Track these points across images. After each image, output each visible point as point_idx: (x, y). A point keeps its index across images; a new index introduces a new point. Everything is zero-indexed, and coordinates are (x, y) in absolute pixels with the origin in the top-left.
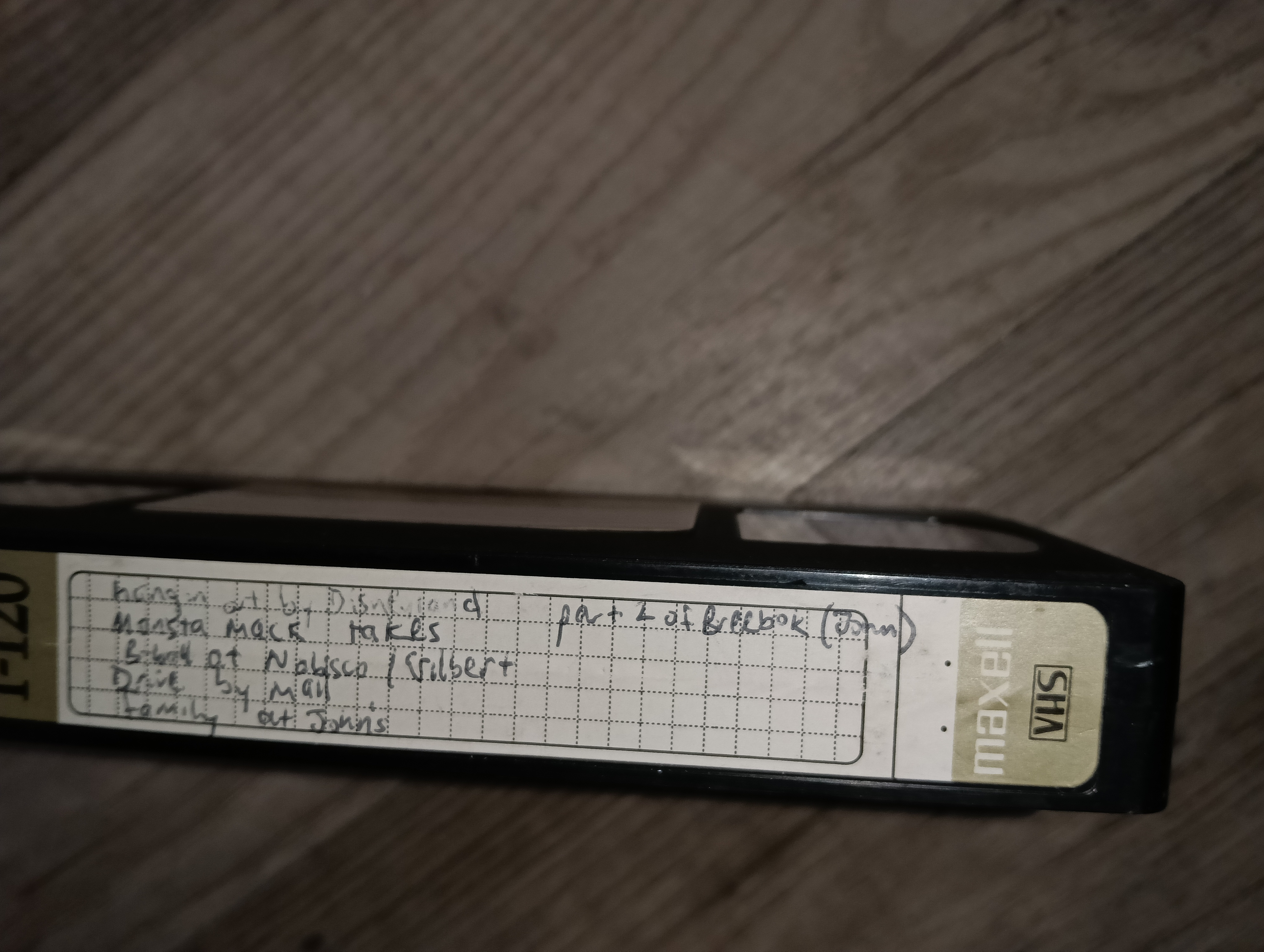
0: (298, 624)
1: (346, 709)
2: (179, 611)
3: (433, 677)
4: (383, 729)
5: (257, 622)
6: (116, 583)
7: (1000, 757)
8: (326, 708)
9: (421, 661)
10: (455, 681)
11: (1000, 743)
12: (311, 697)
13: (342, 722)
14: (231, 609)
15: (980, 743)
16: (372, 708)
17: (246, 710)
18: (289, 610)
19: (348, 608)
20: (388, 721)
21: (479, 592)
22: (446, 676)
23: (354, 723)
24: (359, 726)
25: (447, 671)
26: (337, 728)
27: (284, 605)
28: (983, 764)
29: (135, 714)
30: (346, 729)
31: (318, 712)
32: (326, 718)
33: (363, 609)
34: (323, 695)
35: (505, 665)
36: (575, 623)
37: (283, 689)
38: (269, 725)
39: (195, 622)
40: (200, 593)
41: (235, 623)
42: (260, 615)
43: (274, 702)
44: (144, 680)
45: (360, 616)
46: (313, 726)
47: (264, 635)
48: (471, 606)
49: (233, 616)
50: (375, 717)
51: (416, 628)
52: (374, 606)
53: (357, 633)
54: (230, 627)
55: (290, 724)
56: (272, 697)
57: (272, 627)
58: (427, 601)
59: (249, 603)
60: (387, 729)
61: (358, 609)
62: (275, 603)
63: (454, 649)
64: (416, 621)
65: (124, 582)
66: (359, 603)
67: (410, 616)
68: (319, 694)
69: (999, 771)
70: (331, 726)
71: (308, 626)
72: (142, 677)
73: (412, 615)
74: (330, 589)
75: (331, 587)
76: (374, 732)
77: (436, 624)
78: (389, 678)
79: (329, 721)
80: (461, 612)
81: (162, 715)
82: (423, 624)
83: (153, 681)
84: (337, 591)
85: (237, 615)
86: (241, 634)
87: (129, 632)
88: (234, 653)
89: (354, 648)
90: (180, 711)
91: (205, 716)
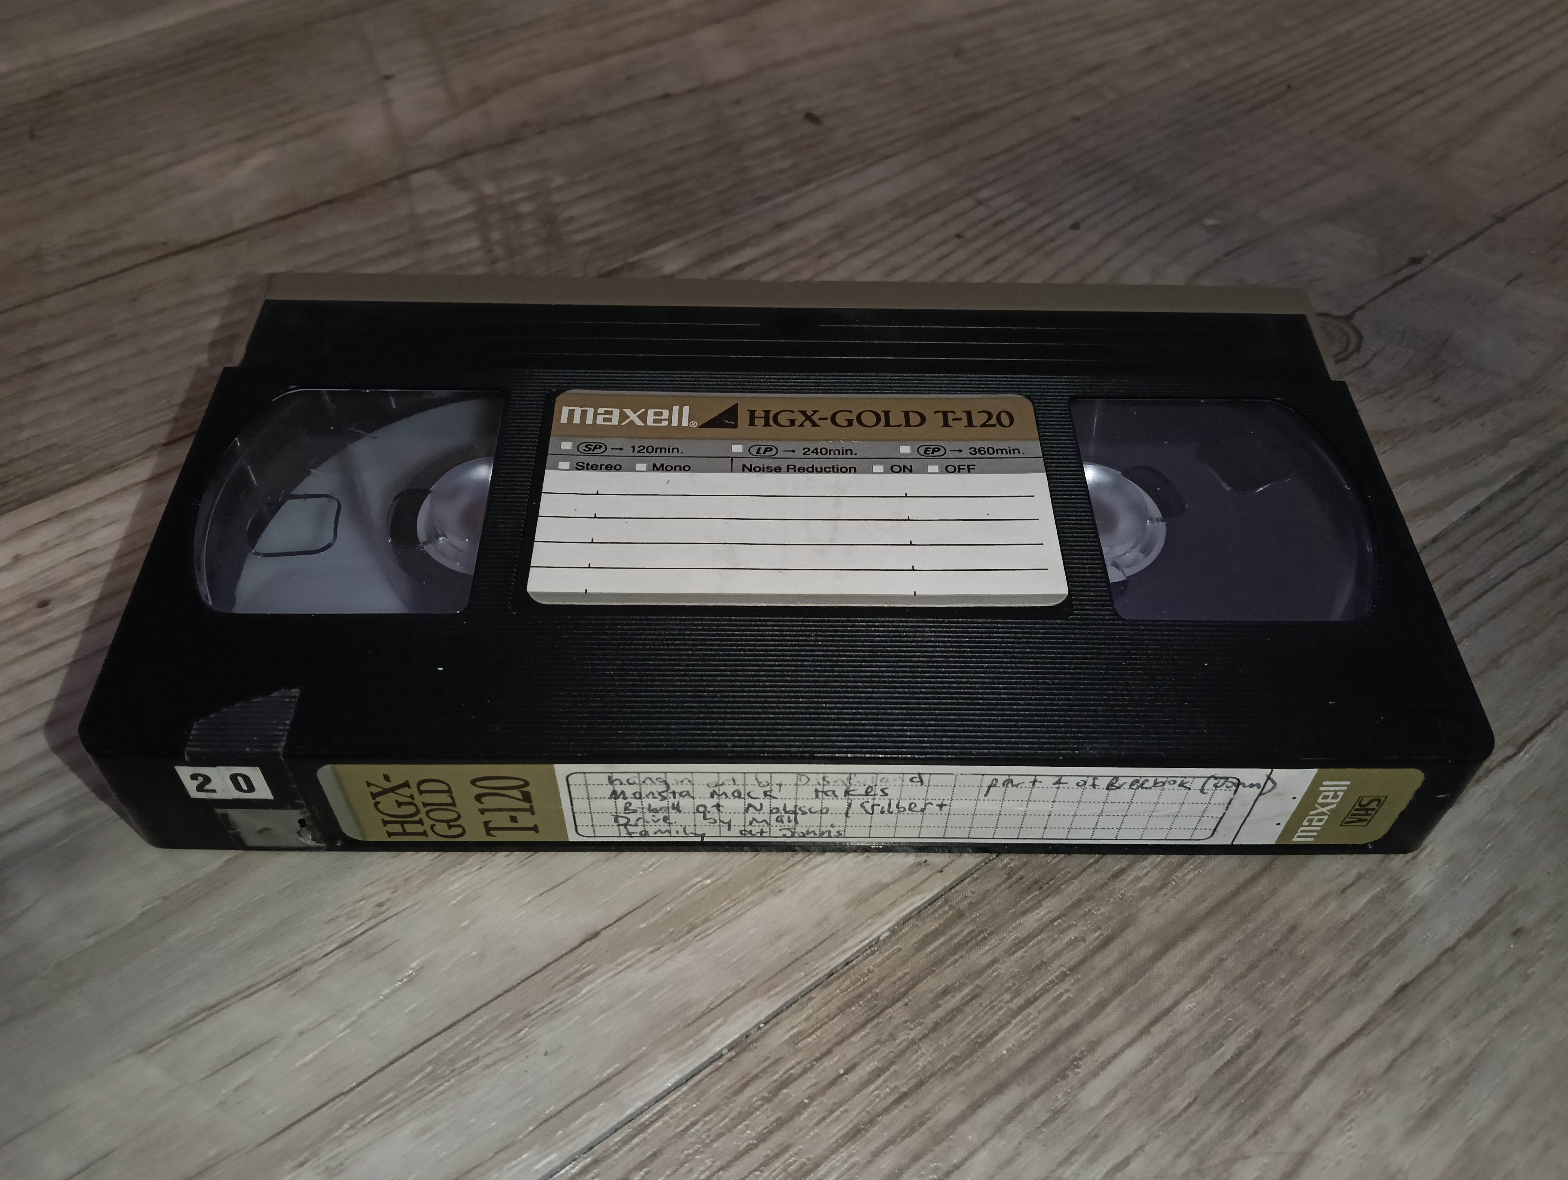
0: (771, 791)
1: (811, 827)
2: (668, 788)
3: (882, 813)
4: (841, 835)
5: (736, 791)
6: (610, 776)
7: (1314, 834)
8: (795, 827)
9: (873, 806)
10: (900, 814)
11: (1318, 829)
12: (783, 823)
13: (809, 832)
14: (714, 785)
15: (1303, 828)
16: (833, 826)
17: (729, 830)
18: (764, 785)
19: (813, 782)
20: (845, 831)
21: (923, 774)
22: (893, 811)
23: (817, 833)
24: (822, 834)
25: (893, 807)
26: (804, 836)
27: (759, 783)
28: (1300, 837)
29: (634, 835)
30: (811, 835)
31: (788, 829)
32: (795, 831)
33: (825, 783)
34: (793, 821)
35: (941, 806)
36: (1001, 786)
37: (760, 820)
38: (749, 835)
39: (683, 792)
40: (686, 778)
41: (717, 791)
43: (753, 826)
44: (641, 820)
45: (823, 786)
46: (784, 835)
47: (743, 796)
48: (916, 780)
49: (716, 789)
50: (835, 830)
51: (869, 790)
52: (835, 782)
53: (820, 794)
54: (713, 793)
55: (766, 835)
56: (750, 824)
57: (749, 793)
58: (879, 778)
59: (730, 782)
60: (844, 835)
61: (821, 783)
62: (751, 781)
63: (900, 799)
64: (870, 787)
65: (616, 775)
66: (823, 780)
67: (865, 785)
68: (790, 821)
69: (1311, 840)
70: (799, 834)
71: (779, 791)
72: (639, 818)
73: (867, 785)
74: (797, 774)
75: (799, 773)
76: (833, 836)
77: (886, 788)
78: (847, 814)
79: (798, 832)
80: (907, 782)
81: (660, 834)
82: (875, 789)
83: (650, 821)
84: (804, 775)
85: (719, 788)
86: (723, 797)
87: (625, 798)
88: (718, 806)
89: (818, 801)
90: (673, 832)
91: (695, 834)
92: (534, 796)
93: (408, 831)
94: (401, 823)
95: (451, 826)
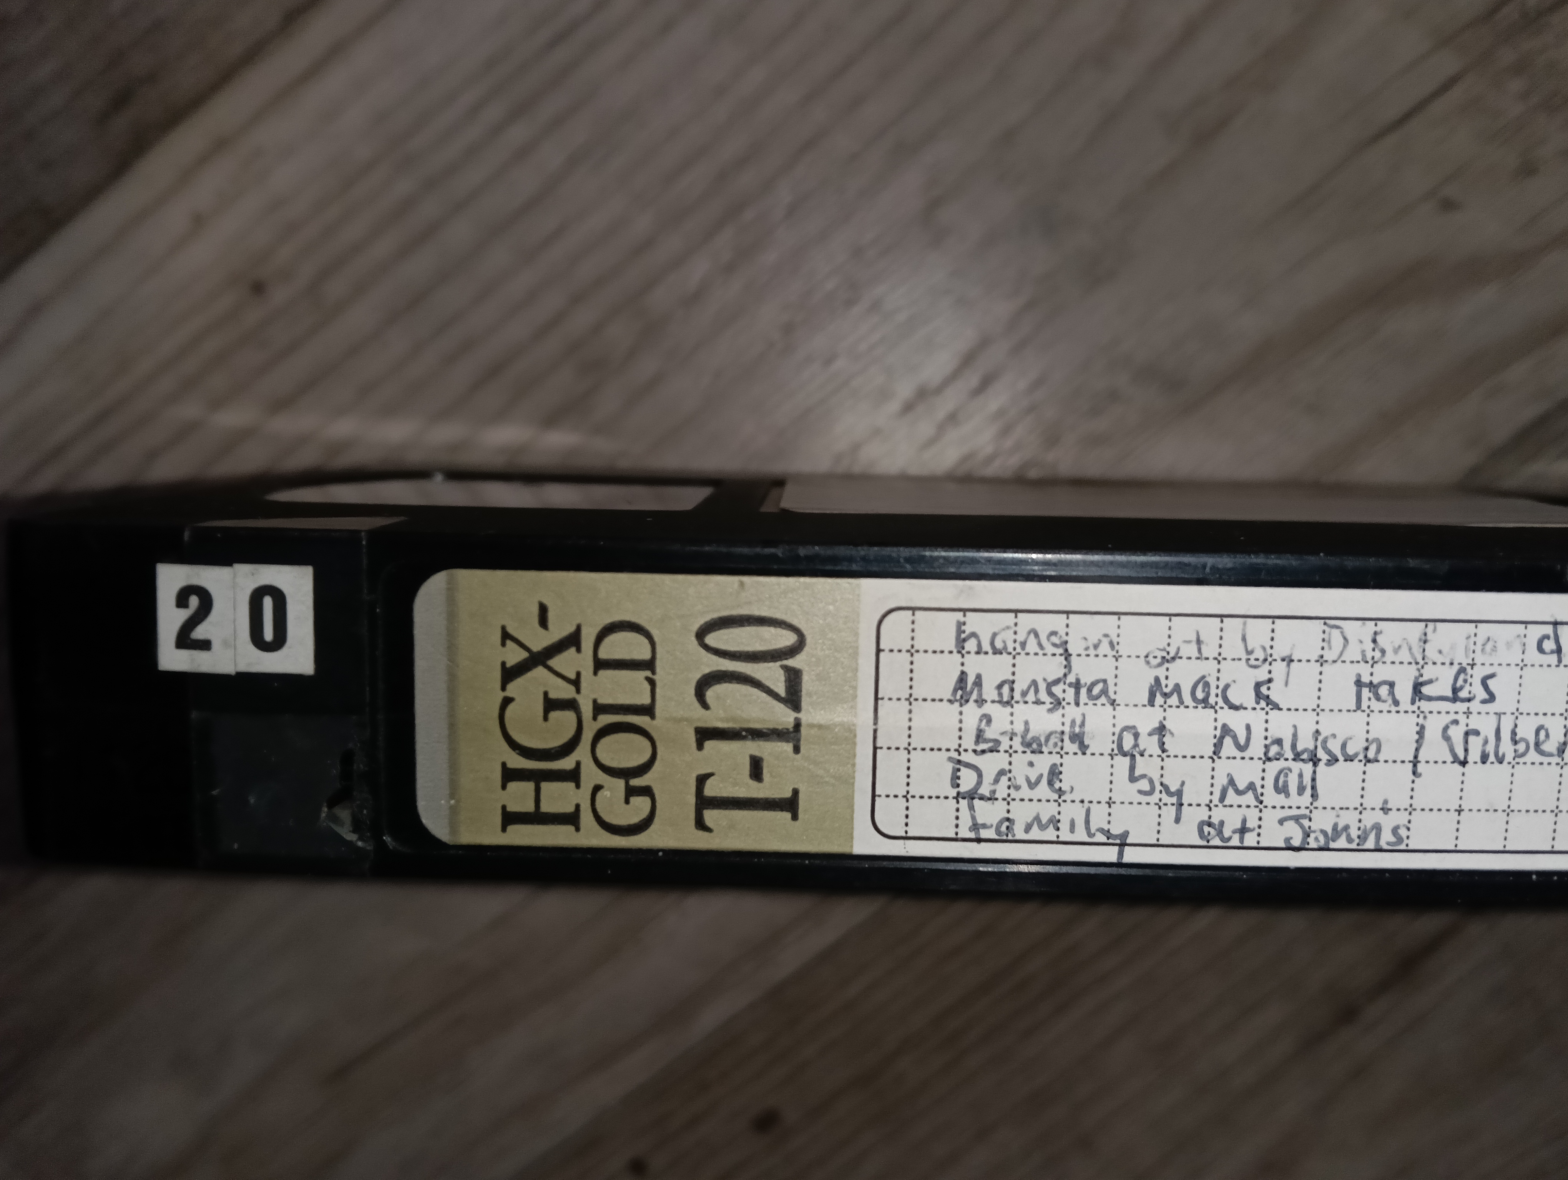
0: (1270, 681)
1: (1342, 812)
2: (1068, 666)
3: (1484, 758)
4: (1400, 840)
5: (1202, 680)
6: (960, 625)
8: (1311, 812)
9: (1467, 734)
10: (1518, 763)
12: (1287, 795)
13: (1337, 832)
14: (1159, 660)
16: (1385, 810)
17: (1177, 820)
18: (1257, 660)
19: (1353, 652)
20: (1408, 829)
21: (1562, 623)
22: (1504, 755)
23: (1354, 833)
24: (1363, 838)
25: (1507, 747)
26: (1327, 843)
27: (1249, 653)
29: (984, 834)
30: (1342, 843)
31: (1297, 819)
32: (1310, 827)
33: (1377, 654)
34: (1308, 791)
37: (1241, 786)
38: (1216, 842)
39: (1094, 684)
40: (1106, 636)
41: (1163, 682)
42: (1208, 668)
43: (1225, 806)
44: (1004, 780)
45: (1372, 666)
46: (1288, 840)
47: (1212, 700)
48: (1549, 645)
49: (1161, 672)
50: (1388, 822)
51: (1460, 682)
52: (1397, 650)
53: (1365, 692)
54: (1155, 690)
55: (1250, 839)
56: (1222, 799)
57: (1227, 686)
58: (1480, 640)
59: (1192, 649)
60: (1406, 841)
61: (1369, 655)
62: (1233, 648)
63: (1518, 714)
64: (1462, 670)
65: (973, 623)
66: (1372, 645)
67: (1452, 664)
68: (1301, 790)
70: (1316, 839)
71: (1286, 684)
72: (1002, 773)
73: (1456, 663)
74: (1325, 624)
75: (1328, 621)
76: (1386, 847)
77: (1492, 676)
78: (1415, 762)
79: (1314, 832)
80: (1532, 654)
81: (1035, 833)
82: (1471, 676)
83: (1021, 781)
84: (1338, 627)
85: (1167, 669)
86: (1174, 700)
87: (980, 702)
88: (1161, 730)
89: (1361, 717)
90: (1064, 826)
91: (1107, 833)
92: (808, 683)
93: (545, 808)
94: (538, 777)
95: (631, 792)
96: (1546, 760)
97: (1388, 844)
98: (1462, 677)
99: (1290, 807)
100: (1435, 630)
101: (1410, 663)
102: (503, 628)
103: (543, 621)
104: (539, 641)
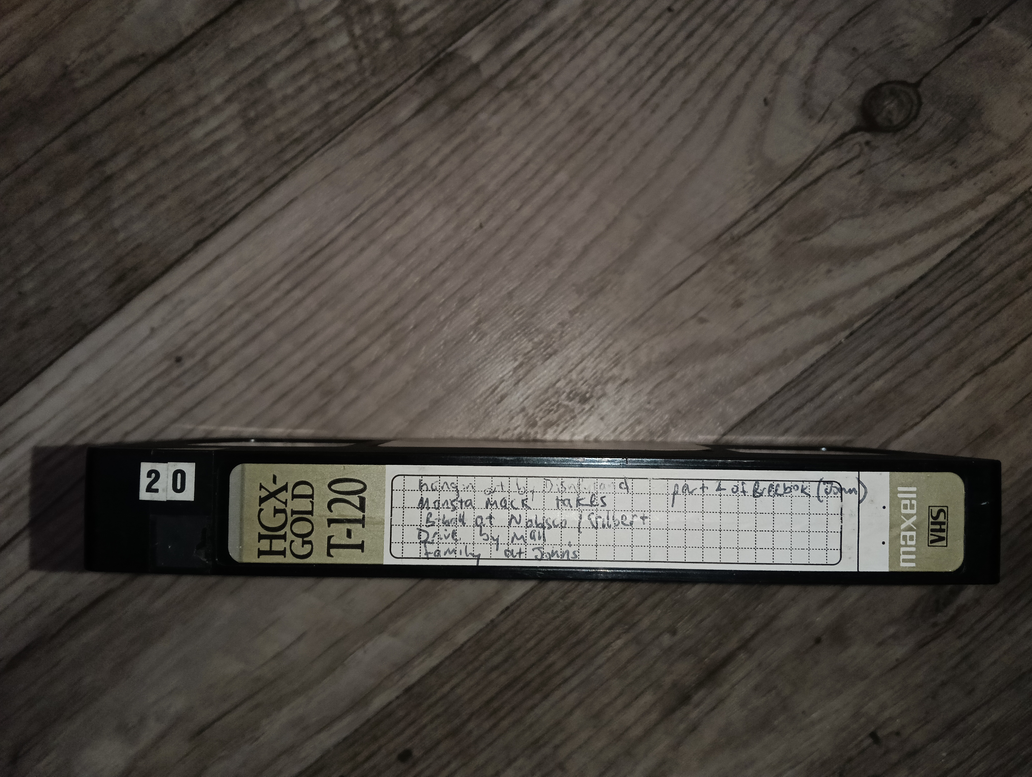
0: (527, 499)
1: (554, 546)
2: (458, 495)
3: (604, 526)
4: (576, 556)
5: (504, 500)
6: (421, 481)
7: (913, 557)
8: (543, 546)
9: (597, 518)
10: (616, 528)
11: (913, 549)
12: (535, 540)
13: (553, 554)
14: (489, 492)
15: (903, 549)
16: (570, 545)
17: (497, 550)
18: (522, 492)
19: (555, 489)
20: (579, 552)
21: (627, 478)
22: (610, 525)
23: (559, 554)
24: (563, 555)
25: (611, 522)
26: (550, 558)
27: (519, 489)
28: (904, 561)
29: (430, 556)
30: (555, 557)
31: (539, 549)
32: (543, 552)
33: (563, 489)
34: (542, 538)
35: (643, 518)
36: (682, 493)
37: (519, 537)
38: (511, 557)
39: (467, 501)
40: (470, 484)
41: (491, 500)
42: (506, 495)
43: (513, 544)
44: (437, 536)
45: (562, 494)
46: (536, 556)
47: (507, 506)
48: (623, 486)
49: (490, 497)
50: (571, 550)
51: (593, 499)
52: (570, 488)
53: (560, 502)
54: (488, 503)
55: (523, 556)
56: (512, 542)
57: (512, 501)
58: (599, 484)
59: (499, 488)
60: (578, 557)
61: (560, 489)
62: (514, 488)
63: (614, 511)
64: (593, 495)
65: (425, 480)
66: (561, 486)
67: (589, 493)
68: (540, 538)
69: (913, 565)
70: (546, 556)
71: (533, 500)
72: (436, 533)
73: (591, 493)
74: (544, 479)
75: (545, 478)
76: (571, 559)
77: (605, 497)
78: (579, 528)
79: (545, 553)
80: (618, 489)
81: (448, 555)
82: (597, 497)
83: (443, 536)
84: (549, 480)
85: (492, 495)
86: (494, 506)
87: (428, 508)
88: (491, 517)
89: (559, 512)
90: (458, 552)
91: (473, 555)
92: (367, 502)
93: (274, 549)
94: (271, 538)
95: (304, 543)
96: (626, 527)
97: (572, 558)
98: (594, 497)
99: (536, 544)
100: (582, 481)
101: (575, 493)
102: (261, 484)
103: (275, 482)
104: (273, 488)
